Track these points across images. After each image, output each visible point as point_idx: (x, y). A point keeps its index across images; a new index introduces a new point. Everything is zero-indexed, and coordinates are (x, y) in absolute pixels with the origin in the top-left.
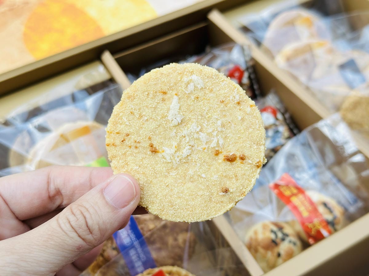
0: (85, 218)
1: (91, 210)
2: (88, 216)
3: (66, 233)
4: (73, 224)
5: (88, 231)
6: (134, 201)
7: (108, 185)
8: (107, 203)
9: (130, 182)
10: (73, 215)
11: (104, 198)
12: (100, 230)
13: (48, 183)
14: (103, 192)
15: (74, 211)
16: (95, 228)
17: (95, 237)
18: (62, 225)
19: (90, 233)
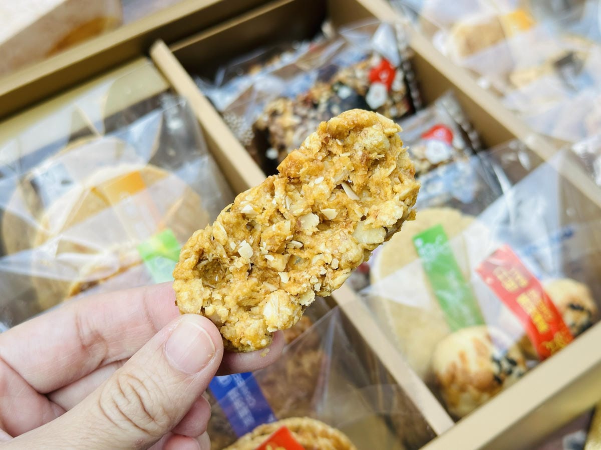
0: (140, 397)
1: (148, 384)
2: (143, 394)
3: (116, 425)
4: (124, 409)
5: (148, 417)
6: (215, 359)
7: (169, 336)
8: (171, 367)
9: (202, 332)
10: (121, 395)
11: (166, 360)
12: (166, 412)
13: (78, 327)
14: (164, 350)
15: (123, 387)
16: (157, 411)
17: (161, 424)
18: (108, 412)
19: (151, 420)
